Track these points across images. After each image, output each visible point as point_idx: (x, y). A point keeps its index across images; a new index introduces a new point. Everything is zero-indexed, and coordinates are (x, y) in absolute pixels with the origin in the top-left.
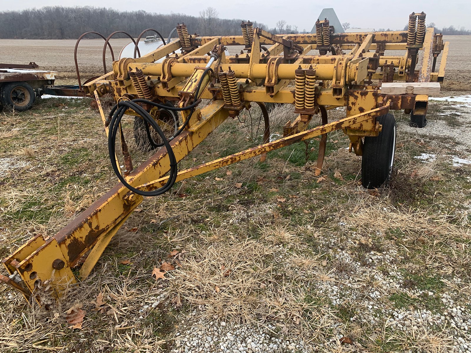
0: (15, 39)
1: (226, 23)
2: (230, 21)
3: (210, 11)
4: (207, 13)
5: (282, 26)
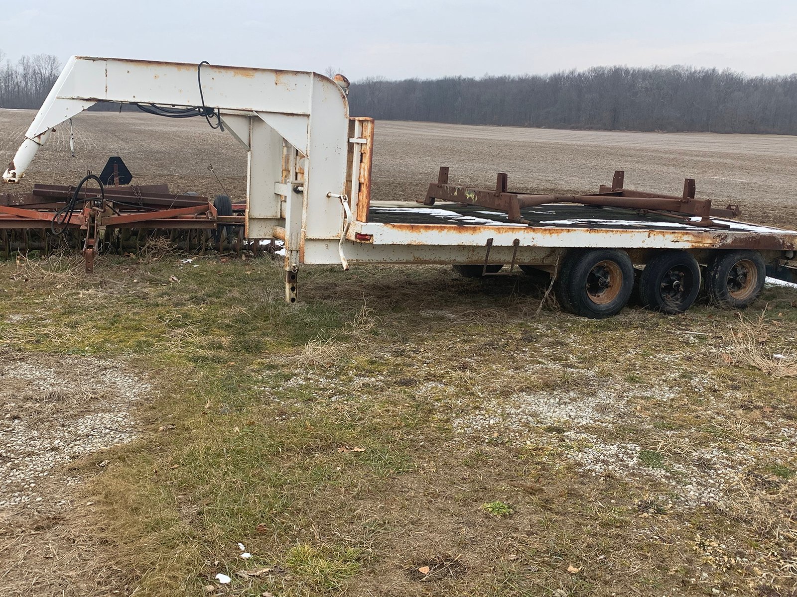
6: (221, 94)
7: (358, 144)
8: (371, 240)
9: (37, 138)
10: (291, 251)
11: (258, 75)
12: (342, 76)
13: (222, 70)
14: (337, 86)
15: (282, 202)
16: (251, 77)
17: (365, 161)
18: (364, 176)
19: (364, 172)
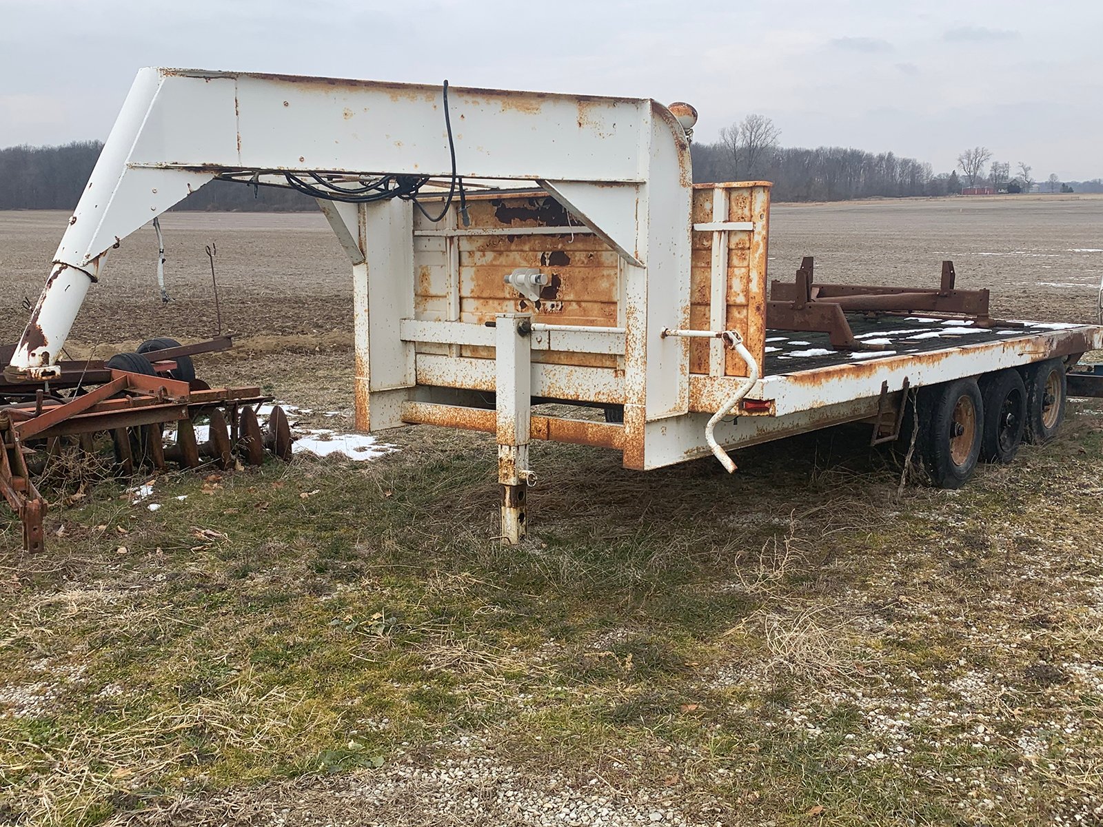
0: (209, 211)
1: (798, 158)
2: (808, 153)
3: (754, 125)
4: (744, 134)
5: (977, 167)
6: (479, 148)
7: (724, 231)
8: (771, 410)
9: (91, 264)
10: (518, 447)
11: (546, 107)
12: (688, 105)
13: (480, 99)
14: (674, 124)
15: (418, 356)
16: (535, 111)
17: (745, 263)
18: (747, 292)
19: (748, 283)
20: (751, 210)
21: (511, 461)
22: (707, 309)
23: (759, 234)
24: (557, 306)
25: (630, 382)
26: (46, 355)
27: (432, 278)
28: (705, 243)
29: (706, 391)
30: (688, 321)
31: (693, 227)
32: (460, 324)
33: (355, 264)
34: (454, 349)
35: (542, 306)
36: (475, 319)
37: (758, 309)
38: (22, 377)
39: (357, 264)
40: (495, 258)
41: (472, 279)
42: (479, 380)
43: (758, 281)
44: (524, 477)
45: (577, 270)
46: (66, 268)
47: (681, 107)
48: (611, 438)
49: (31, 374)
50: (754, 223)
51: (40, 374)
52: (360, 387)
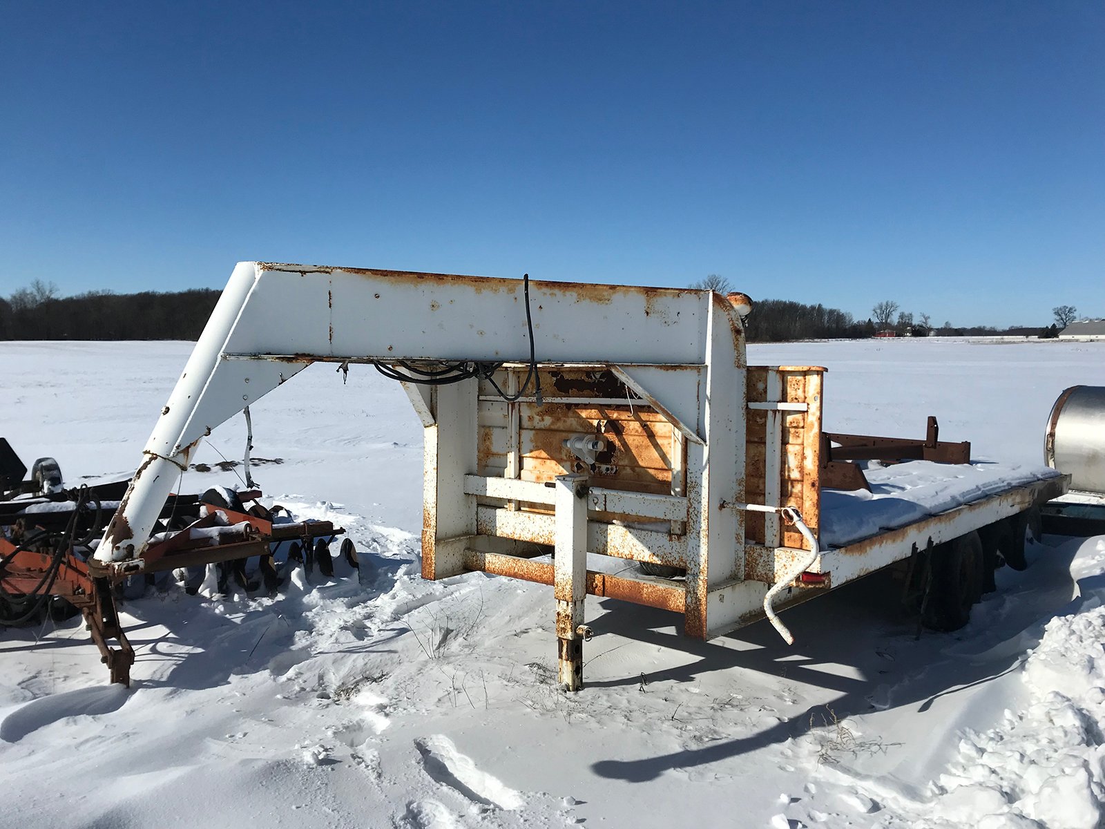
5: (888, 316)
7: (779, 411)
8: (827, 582)
10: (575, 602)
12: (745, 295)
13: (556, 291)
14: (731, 312)
15: (479, 508)
16: (607, 302)
17: (799, 441)
18: (801, 469)
19: (802, 460)
20: (804, 392)
21: (568, 616)
22: (761, 481)
23: (813, 414)
24: (612, 469)
25: (691, 553)
26: (131, 548)
27: (494, 438)
28: (758, 420)
29: (762, 561)
30: (743, 493)
31: (747, 405)
32: (519, 481)
33: (425, 427)
34: (513, 505)
35: (597, 469)
36: (533, 478)
37: (813, 485)
38: (105, 572)
39: (428, 427)
40: (553, 423)
41: (531, 441)
42: (536, 533)
43: (813, 459)
44: (581, 632)
45: (631, 438)
46: (156, 458)
47: (738, 297)
48: (665, 600)
49: (114, 569)
50: (808, 404)
51: (123, 569)
52: (427, 538)
